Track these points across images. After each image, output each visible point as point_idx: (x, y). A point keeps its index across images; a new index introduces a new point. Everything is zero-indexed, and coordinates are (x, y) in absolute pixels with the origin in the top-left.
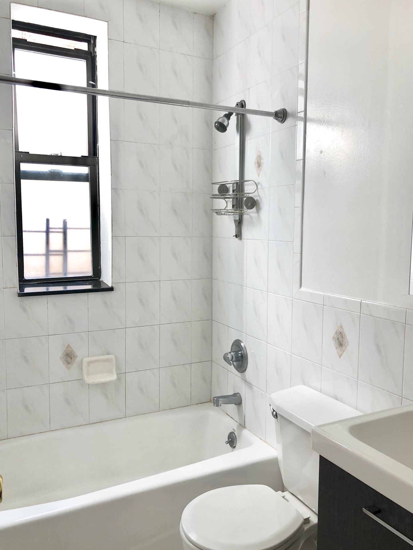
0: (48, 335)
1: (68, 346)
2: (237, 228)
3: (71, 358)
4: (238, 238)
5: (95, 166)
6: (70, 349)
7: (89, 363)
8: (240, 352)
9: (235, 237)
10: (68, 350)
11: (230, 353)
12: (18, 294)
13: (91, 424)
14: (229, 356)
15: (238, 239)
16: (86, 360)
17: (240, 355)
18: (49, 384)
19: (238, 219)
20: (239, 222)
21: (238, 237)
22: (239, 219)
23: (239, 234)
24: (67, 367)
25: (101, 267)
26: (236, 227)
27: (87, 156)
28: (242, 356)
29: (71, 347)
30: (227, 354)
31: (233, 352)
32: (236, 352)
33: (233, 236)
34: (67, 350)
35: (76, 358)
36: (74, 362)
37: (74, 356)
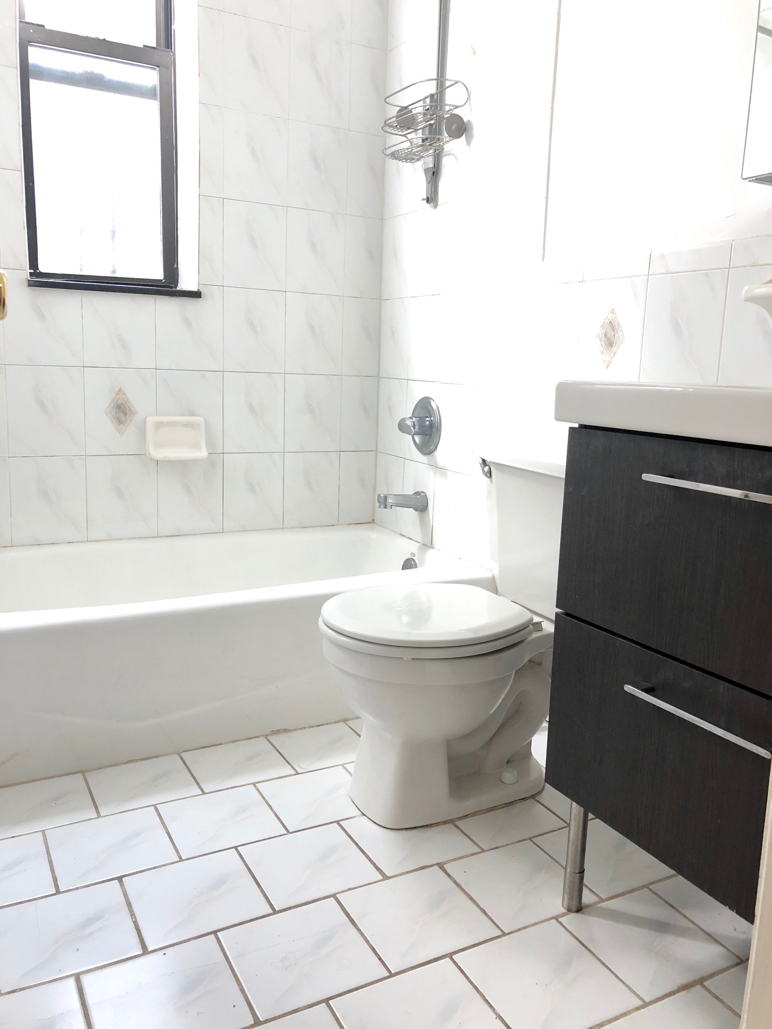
0: (84, 367)
1: (120, 390)
2: (430, 183)
3: (126, 414)
4: (432, 204)
5: (168, 68)
6: (124, 396)
7: (159, 425)
8: (428, 419)
9: (425, 201)
10: (119, 398)
11: (411, 418)
12: (27, 282)
13: (160, 537)
14: (409, 423)
15: (431, 207)
16: (151, 420)
17: (427, 423)
18: (86, 456)
19: (431, 165)
20: (434, 173)
21: (432, 202)
22: (435, 166)
23: (433, 196)
24: (117, 430)
25: (179, 266)
26: (428, 183)
27: (153, 48)
28: (431, 425)
29: (126, 394)
30: (404, 419)
31: (415, 417)
32: (421, 420)
33: (423, 200)
34: (117, 399)
35: (134, 414)
36: (131, 420)
37: (130, 410)
